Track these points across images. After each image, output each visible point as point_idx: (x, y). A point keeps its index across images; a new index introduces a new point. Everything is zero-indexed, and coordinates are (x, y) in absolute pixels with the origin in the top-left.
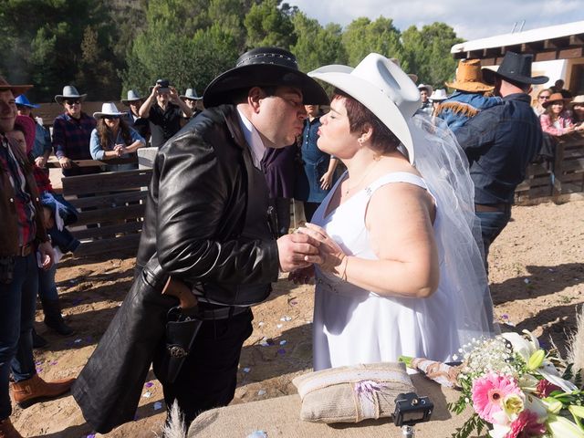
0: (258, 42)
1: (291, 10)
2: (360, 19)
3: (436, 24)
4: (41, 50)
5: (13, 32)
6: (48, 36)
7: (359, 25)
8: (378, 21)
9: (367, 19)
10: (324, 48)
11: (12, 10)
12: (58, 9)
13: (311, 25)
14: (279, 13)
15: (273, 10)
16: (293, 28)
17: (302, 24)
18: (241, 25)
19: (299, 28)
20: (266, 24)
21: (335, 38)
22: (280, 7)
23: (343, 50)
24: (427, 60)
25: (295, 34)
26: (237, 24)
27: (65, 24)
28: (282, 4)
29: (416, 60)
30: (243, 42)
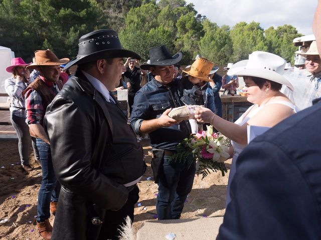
0: (183, 35)
1: (202, 18)
2: (241, 23)
3: (286, 25)
4: (72, 38)
5: (60, 29)
6: (76, 31)
7: (240, 26)
8: (251, 24)
9: (245, 23)
10: (220, 38)
11: (60, 18)
12: (82, 17)
13: (212, 26)
14: (195, 19)
15: (192, 18)
16: (203, 28)
17: (208, 25)
18: (175, 26)
19: (206, 28)
20: (188, 25)
21: (226, 33)
22: (196, 16)
23: (230, 40)
24: (279, 46)
25: (204, 31)
26: (172, 25)
27: (85, 25)
28: (197, 14)
29: (273, 46)
30: (175, 35)
